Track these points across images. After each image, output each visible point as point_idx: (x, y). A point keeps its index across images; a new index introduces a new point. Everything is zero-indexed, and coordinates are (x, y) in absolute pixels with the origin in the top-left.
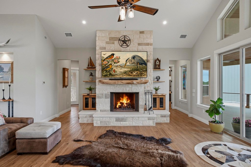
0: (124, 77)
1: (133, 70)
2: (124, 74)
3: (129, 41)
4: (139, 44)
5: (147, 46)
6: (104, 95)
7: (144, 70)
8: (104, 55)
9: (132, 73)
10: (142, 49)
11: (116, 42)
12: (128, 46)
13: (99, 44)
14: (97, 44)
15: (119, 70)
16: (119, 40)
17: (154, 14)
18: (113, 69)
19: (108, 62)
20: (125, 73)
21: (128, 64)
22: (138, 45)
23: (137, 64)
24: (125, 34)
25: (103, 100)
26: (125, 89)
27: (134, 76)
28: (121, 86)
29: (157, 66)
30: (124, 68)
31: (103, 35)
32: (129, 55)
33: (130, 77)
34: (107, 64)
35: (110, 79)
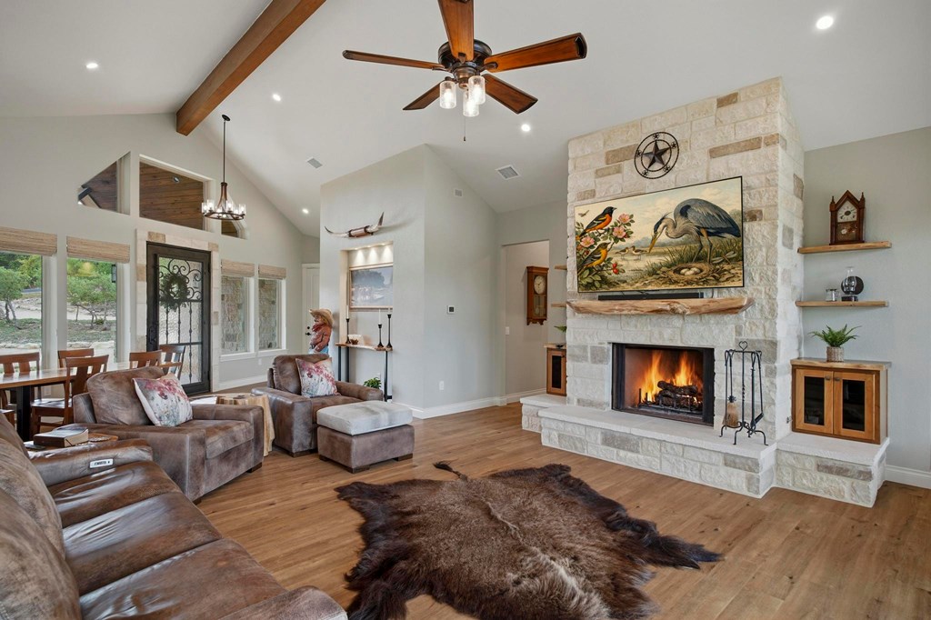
0: (650, 288)
1: (681, 260)
2: (650, 279)
3: (674, 151)
4: (714, 153)
5: (750, 153)
6: (589, 350)
7: (731, 255)
8: (583, 215)
9: (678, 271)
10: (729, 169)
11: (628, 166)
12: (668, 170)
13: (576, 183)
14: (570, 184)
15: (632, 265)
16: (638, 154)
18: (613, 262)
19: (596, 240)
20: (653, 272)
21: (663, 238)
22: (712, 157)
23: (700, 234)
24: (656, 129)
25: (587, 366)
26: (656, 335)
27: (689, 282)
28: (633, 321)
29: (844, 232)
30: (649, 254)
31: (588, 150)
32: (667, 204)
33: (672, 287)
34: (592, 247)
35: (601, 298)
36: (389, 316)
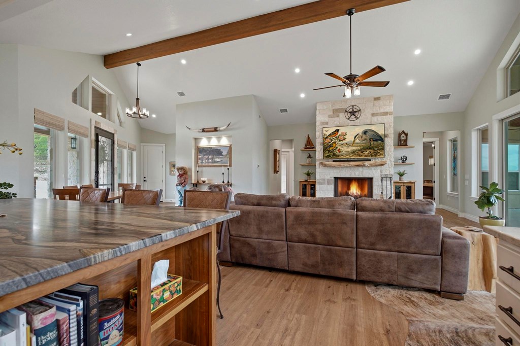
0: (352, 157)
1: (364, 149)
2: (352, 155)
3: (360, 112)
4: (373, 115)
5: (384, 116)
6: (326, 180)
7: (380, 148)
8: (327, 131)
9: (362, 152)
10: (378, 120)
11: (342, 115)
12: (357, 118)
13: (320, 118)
14: (318, 118)
15: (345, 150)
16: (346, 111)
17: (385, 86)
18: (338, 148)
19: (332, 140)
20: (354, 152)
21: (357, 141)
22: (372, 116)
23: (370, 140)
24: (353, 104)
25: (325, 186)
26: (353, 174)
27: (366, 156)
28: (348, 169)
29: (402, 142)
30: (352, 146)
31: (325, 107)
32: (360, 130)
33: (360, 157)
34: (330, 143)
35: (334, 161)
36: (228, 169)
